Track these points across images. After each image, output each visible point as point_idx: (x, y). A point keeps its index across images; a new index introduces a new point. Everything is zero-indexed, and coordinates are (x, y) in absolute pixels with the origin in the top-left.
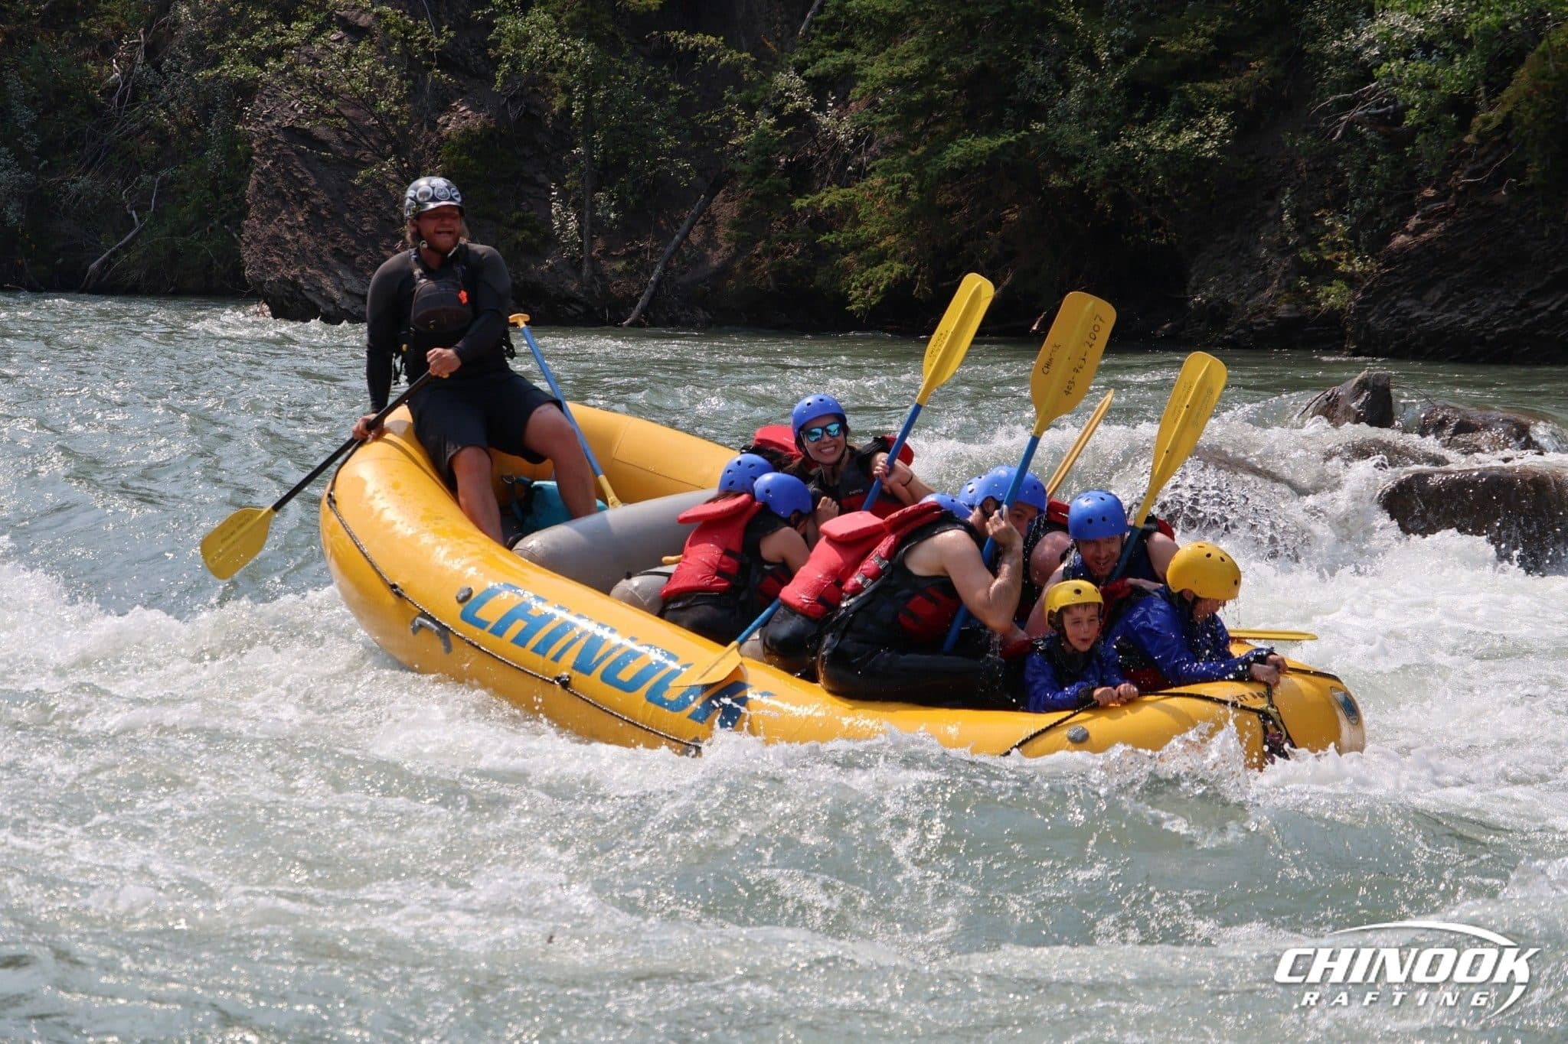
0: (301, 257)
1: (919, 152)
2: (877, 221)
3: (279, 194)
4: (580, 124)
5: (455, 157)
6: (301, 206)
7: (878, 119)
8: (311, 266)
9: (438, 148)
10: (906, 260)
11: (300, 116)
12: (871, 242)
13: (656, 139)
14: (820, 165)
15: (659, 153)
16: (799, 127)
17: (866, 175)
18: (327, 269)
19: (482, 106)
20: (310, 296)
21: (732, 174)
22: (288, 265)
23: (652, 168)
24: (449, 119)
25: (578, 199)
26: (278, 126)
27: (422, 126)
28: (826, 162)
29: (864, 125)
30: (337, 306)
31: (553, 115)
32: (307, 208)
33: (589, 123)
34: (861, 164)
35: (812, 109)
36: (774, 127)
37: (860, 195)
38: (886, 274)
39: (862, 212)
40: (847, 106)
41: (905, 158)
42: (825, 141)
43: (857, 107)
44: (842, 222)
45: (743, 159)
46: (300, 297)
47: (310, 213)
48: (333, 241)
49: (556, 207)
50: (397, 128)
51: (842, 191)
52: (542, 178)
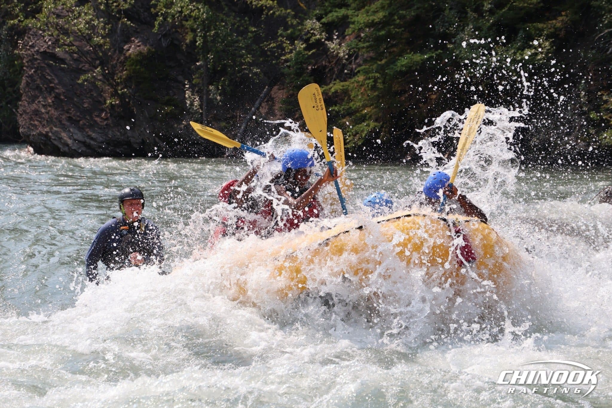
0: (50, 121)
1: (383, 62)
2: (361, 99)
3: (38, 88)
4: (200, 49)
5: (133, 67)
6: (51, 95)
7: (361, 45)
8: (56, 126)
9: (124, 62)
10: (376, 120)
11: (49, 46)
12: (357, 111)
13: (242, 56)
14: (330, 70)
15: (243, 64)
16: (318, 50)
17: (355, 74)
18: (64, 128)
19: (148, 39)
20: (55, 143)
21: (283, 75)
22: (43, 126)
23: (239, 73)
24: (130, 47)
25: (200, 89)
26: (38, 51)
27: (115, 51)
28: (333, 69)
29: (353, 48)
30: (69, 148)
31: (186, 44)
32: (53, 95)
33: (206, 49)
34: (352, 69)
35: (325, 40)
36: (305, 49)
37: (352, 85)
38: (366, 128)
39: (353, 94)
40: (344, 38)
41: (375, 67)
42: (333, 57)
43: (350, 39)
44: (343, 100)
45: (289, 67)
46: (50, 143)
47: (55, 97)
48: (68, 113)
49: (188, 94)
50: (102, 52)
51: (342, 84)
52: (180, 78)
